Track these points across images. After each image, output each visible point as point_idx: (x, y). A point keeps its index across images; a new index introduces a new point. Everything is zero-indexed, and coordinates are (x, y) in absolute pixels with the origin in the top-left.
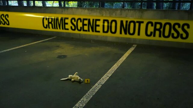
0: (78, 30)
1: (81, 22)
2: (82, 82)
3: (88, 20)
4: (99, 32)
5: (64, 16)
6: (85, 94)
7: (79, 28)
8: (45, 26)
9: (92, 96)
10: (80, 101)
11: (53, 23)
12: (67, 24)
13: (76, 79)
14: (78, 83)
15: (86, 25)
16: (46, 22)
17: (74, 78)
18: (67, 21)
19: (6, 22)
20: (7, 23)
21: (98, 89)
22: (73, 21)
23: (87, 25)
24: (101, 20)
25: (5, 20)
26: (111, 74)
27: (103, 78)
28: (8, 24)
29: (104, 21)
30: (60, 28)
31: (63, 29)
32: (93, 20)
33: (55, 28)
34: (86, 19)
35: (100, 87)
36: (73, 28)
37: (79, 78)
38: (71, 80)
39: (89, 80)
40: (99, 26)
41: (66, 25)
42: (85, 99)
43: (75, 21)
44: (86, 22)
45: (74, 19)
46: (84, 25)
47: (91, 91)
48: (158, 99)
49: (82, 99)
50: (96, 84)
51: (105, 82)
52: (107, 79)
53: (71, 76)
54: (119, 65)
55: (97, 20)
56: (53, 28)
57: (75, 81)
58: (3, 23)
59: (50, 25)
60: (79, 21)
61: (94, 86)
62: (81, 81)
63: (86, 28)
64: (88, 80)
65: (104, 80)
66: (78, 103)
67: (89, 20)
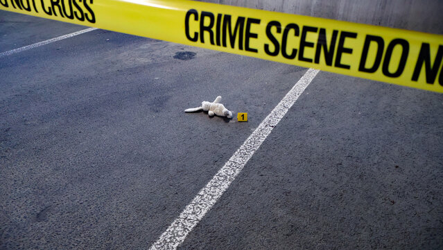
0: (285, 55)
1: (297, 34)
2: (231, 119)
3: (318, 31)
4: (348, 67)
5: (248, 14)
6: (239, 147)
7: (289, 52)
8: (192, 36)
9: (252, 153)
10: (228, 163)
11: (214, 29)
12: (255, 36)
13: (218, 111)
14: (222, 121)
15: (311, 45)
16: (195, 27)
17: (214, 108)
18: (254, 28)
19: (86, 14)
20: (90, 17)
21: (266, 136)
22: (274, 30)
23: (315, 46)
24: (358, 37)
25: (85, 11)
26: (293, 103)
27: (274, 110)
28: (93, 21)
29: (369, 39)
30: (233, 46)
31: (241, 48)
32: (335, 33)
33: (218, 44)
34: (314, 30)
35: (270, 132)
36: (272, 48)
37: (225, 110)
38: (206, 112)
39: (246, 114)
40: (350, 51)
41: (252, 40)
42: (239, 160)
43: (279, 31)
44: (312, 37)
45: (277, 24)
46: (304, 44)
47: (251, 142)
48: (397, 167)
49: (231, 159)
50: (262, 125)
51: (279, 120)
52: (283, 114)
53: (207, 103)
54: (311, 80)
55: (345, 34)
56: (212, 43)
57: (215, 115)
58: (80, 16)
59: (207, 34)
60: (292, 32)
61: (257, 129)
62: (228, 117)
63: (309, 53)
64: (243, 115)
65: (278, 116)
66: (224, 167)
67: (323, 32)
